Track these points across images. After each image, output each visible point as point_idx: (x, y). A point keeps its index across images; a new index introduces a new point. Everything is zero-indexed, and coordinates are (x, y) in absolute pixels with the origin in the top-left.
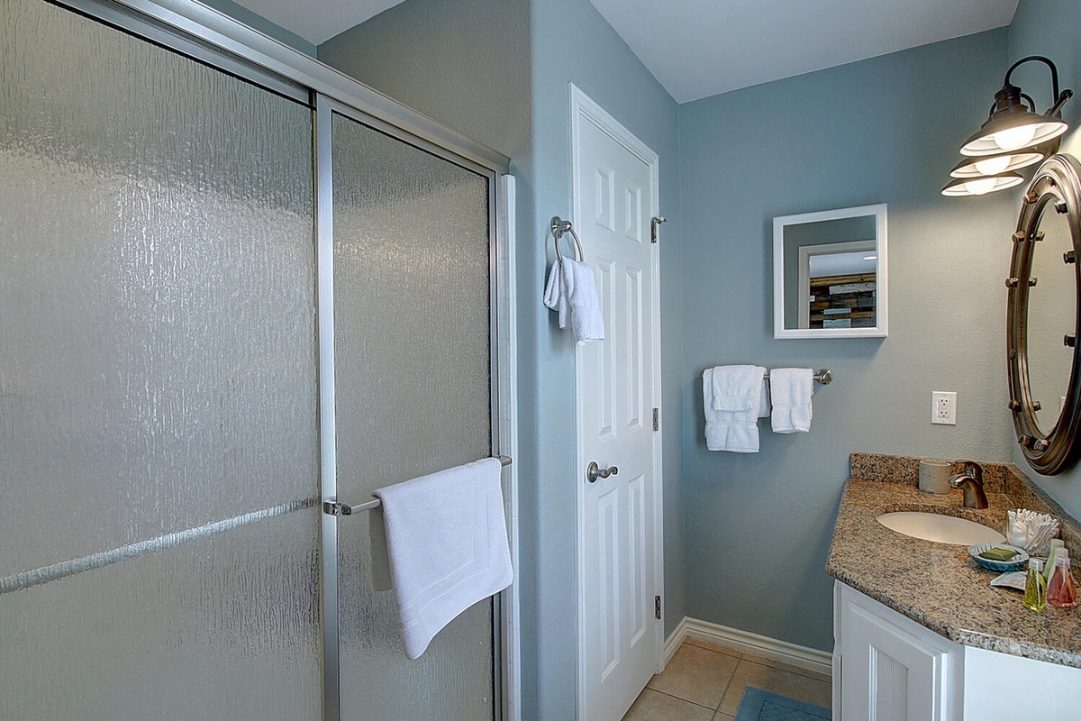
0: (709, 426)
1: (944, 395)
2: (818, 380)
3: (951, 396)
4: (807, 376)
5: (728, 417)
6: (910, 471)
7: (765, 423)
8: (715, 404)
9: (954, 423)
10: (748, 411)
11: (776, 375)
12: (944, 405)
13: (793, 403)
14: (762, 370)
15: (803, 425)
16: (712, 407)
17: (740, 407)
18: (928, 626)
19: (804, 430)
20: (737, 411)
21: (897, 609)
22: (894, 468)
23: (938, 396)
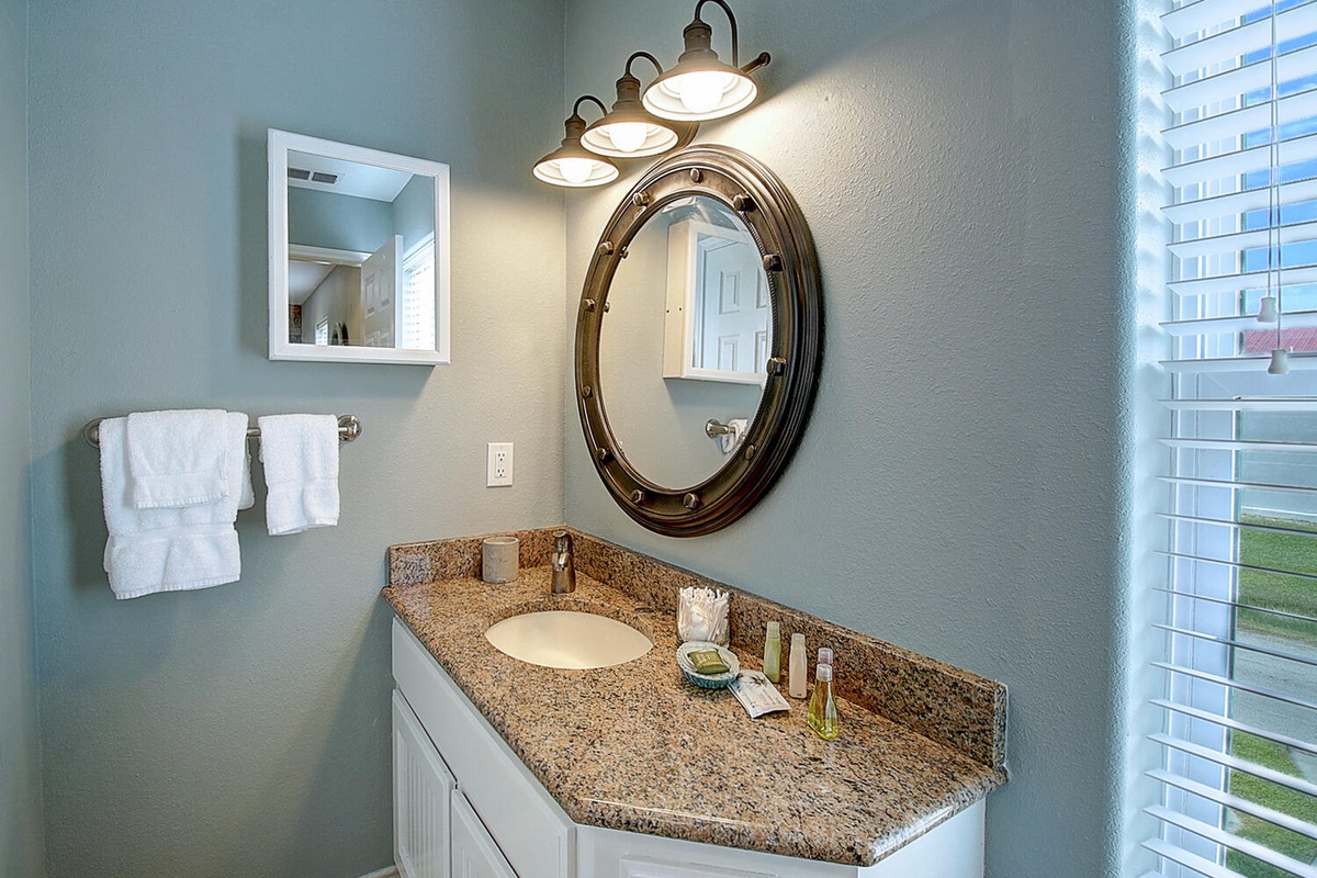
0: (118, 547)
1: (501, 447)
2: (346, 433)
3: (507, 448)
4: (329, 426)
5: (170, 520)
6: (467, 557)
7: (251, 519)
8: (137, 497)
9: (511, 483)
10: (216, 502)
11: (270, 427)
12: (502, 461)
13: (307, 476)
14: (241, 421)
15: (326, 513)
16: (128, 500)
17: (199, 495)
18: (819, 856)
19: (329, 523)
20: (195, 505)
21: (752, 846)
22: (447, 558)
23: (495, 448)
